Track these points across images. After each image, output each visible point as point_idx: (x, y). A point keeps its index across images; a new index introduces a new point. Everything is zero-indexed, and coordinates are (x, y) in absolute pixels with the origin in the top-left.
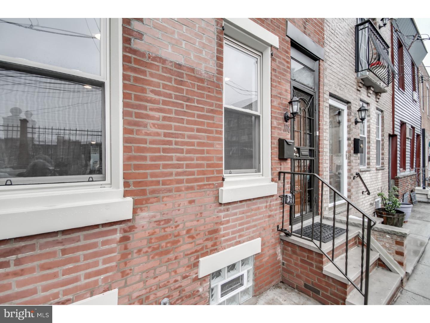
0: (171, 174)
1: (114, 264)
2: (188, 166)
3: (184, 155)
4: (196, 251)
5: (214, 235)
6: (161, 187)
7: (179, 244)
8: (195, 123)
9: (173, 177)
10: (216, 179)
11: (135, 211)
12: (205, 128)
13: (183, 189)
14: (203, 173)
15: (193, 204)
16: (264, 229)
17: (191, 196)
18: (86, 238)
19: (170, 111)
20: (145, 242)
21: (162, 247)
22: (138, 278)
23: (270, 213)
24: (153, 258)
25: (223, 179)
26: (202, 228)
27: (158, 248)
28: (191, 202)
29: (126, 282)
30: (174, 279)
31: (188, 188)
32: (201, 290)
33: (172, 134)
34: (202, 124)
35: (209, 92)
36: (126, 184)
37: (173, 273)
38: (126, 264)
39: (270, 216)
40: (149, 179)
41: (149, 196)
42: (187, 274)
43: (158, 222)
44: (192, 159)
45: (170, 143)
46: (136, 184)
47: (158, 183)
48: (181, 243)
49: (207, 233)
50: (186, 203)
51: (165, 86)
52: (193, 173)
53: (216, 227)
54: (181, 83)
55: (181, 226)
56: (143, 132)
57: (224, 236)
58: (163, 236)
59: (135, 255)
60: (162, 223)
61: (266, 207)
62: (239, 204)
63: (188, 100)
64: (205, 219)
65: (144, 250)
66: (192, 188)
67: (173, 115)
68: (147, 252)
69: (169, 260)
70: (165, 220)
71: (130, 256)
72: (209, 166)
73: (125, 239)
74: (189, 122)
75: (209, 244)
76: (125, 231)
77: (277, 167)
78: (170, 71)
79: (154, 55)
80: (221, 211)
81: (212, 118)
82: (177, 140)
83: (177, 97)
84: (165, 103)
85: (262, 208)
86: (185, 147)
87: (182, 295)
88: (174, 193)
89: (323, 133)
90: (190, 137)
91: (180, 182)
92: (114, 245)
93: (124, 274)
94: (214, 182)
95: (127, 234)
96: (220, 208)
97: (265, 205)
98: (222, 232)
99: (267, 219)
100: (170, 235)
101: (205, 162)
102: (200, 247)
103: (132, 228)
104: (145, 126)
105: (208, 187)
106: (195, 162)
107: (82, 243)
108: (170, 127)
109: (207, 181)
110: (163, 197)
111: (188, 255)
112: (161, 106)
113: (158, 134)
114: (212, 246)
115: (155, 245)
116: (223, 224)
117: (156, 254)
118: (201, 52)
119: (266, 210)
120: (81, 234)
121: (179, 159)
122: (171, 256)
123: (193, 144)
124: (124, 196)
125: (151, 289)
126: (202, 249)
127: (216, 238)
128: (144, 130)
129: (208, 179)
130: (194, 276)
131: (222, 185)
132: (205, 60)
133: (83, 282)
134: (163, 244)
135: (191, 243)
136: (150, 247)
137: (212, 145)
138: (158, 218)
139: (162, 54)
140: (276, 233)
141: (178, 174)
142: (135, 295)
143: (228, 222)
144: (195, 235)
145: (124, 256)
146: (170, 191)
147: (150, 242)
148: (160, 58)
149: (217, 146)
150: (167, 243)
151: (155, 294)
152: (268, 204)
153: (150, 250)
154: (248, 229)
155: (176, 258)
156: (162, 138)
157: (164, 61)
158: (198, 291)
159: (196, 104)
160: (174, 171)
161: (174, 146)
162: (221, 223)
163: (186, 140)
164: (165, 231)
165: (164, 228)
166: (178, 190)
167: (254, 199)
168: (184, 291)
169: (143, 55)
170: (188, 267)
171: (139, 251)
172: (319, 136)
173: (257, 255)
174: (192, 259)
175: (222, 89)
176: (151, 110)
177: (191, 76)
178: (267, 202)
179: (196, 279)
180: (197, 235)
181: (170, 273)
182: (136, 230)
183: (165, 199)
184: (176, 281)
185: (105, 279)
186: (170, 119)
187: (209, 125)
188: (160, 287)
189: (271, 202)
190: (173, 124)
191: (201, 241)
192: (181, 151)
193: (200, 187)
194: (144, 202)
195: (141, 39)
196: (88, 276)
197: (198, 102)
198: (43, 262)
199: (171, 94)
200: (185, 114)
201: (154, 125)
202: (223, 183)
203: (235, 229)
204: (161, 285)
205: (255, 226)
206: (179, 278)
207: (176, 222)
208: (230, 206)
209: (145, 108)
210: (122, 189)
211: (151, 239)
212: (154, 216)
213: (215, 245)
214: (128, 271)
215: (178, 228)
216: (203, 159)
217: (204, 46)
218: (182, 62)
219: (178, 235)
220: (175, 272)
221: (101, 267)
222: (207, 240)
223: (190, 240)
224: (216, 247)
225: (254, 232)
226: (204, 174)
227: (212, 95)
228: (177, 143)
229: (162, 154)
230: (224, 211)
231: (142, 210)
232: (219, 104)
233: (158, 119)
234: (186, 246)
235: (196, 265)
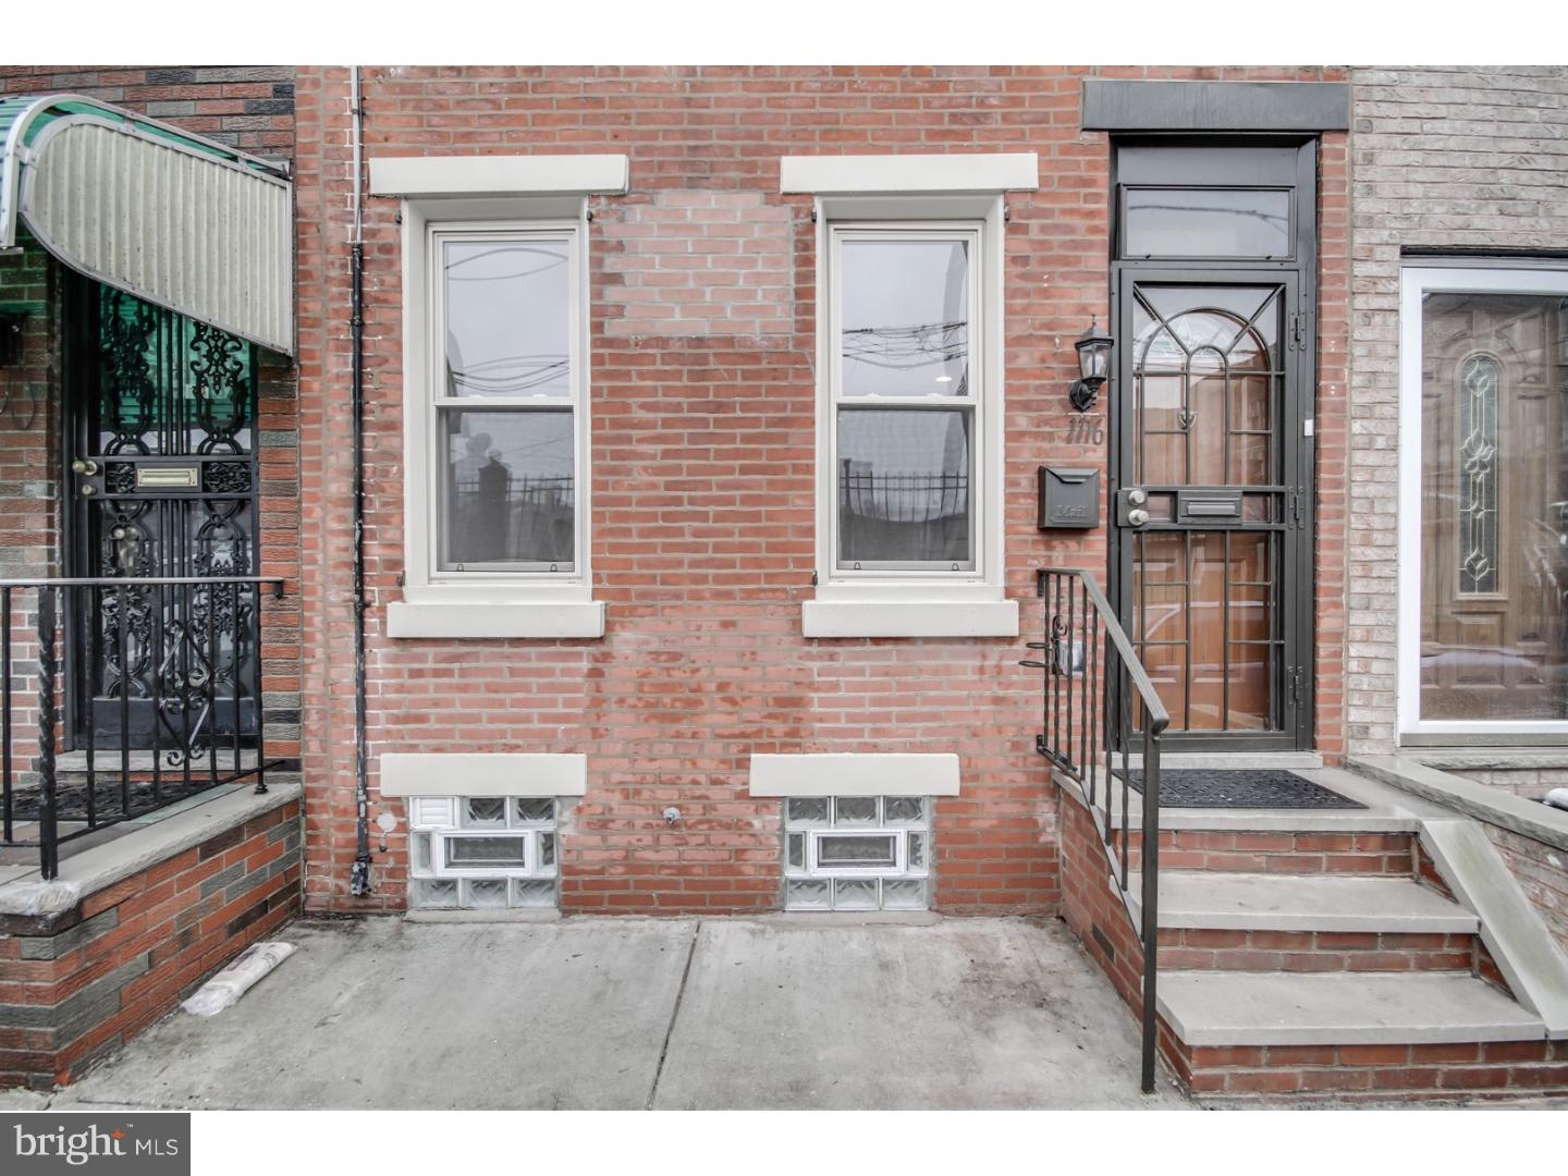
0: (680, 563)
1: (579, 711)
2: (717, 548)
3: (711, 524)
4: (743, 735)
5: (793, 711)
6: (658, 587)
7: (700, 709)
8: (737, 454)
9: (685, 570)
10: (796, 578)
11: (609, 626)
12: (764, 461)
13: (707, 595)
14: (758, 563)
15: (731, 632)
16: (975, 735)
17: (726, 611)
18: (541, 657)
19: (678, 439)
20: (631, 688)
21: (664, 706)
22: (619, 748)
23: (1001, 693)
24: (646, 720)
25: (814, 581)
26: (757, 687)
27: (656, 704)
28: (727, 625)
29: (599, 749)
30: (691, 777)
31: (718, 595)
32: (757, 824)
33: (683, 482)
34: (757, 454)
35: (774, 379)
36: (597, 578)
37: (688, 765)
38: (599, 717)
39: (997, 700)
40: (636, 571)
41: (634, 602)
42: (722, 777)
43: (656, 655)
44: (730, 534)
45: (678, 501)
46: (613, 578)
47: (652, 579)
48: (706, 706)
49: (771, 702)
50: (715, 626)
51: (667, 391)
52: (731, 564)
53: (796, 693)
54: (704, 375)
55: (704, 672)
56: (626, 483)
57: (821, 720)
58: (666, 684)
59: (615, 707)
60: (663, 658)
61: (981, 670)
62: (870, 648)
63: (720, 407)
64: (764, 668)
65: (631, 701)
66: (729, 595)
67: (685, 445)
68: (634, 706)
69: (678, 735)
70: (668, 653)
71: (605, 705)
72: (771, 548)
73: (596, 673)
74: (719, 455)
75: (779, 728)
76: (596, 660)
77: (1028, 556)
78: (678, 358)
79: (645, 337)
80: (810, 657)
81: (784, 438)
82: (693, 493)
83: (692, 408)
84: (666, 423)
85: (963, 671)
86: (712, 509)
87: (708, 816)
88: (685, 602)
89: (1340, 423)
90: (723, 486)
91: (703, 579)
92: (579, 680)
93: (596, 733)
94: (788, 587)
95: (599, 665)
96: (807, 648)
97: (977, 663)
98: (816, 709)
99: (990, 708)
100: (681, 685)
101: (762, 540)
102: (751, 728)
103: (607, 657)
104: (629, 472)
105: (770, 595)
106: (737, 539)
107: (534, 664)
108: (678, 470)
109: (767, 583)
110: (663, 608)
111: (722, 736)
112: (660, 431)
113: (654, 486)
114: (787, 734)
115: (651, 697)
116: (817, 690)
117: (654, 716)
118: (751, 294)
119: (981, 681)
120: (532, 650)
121: (697, 533)
122: (683, 727)
123: (730, 501)
124: (594, 598)
125: (644, 778)
126: (758, 733)
127: (800, 720)
128: (627, 480)
129: (770, 578)
130: (740, 788)
131: (811, 595)
132: (762, 310)
133: (536, 725)
134: (667, 699)
135: (731, 713)
136: (640, 699)
137: (782, 501)
138: (655, 646)
139: (661, 329)
140: (1032, 759)
141: (694, 564)
142: (616, 777)
143: (835, 687)
144: (738, 699)
145: (596, 703)
146: (678, 596)
147: (641, 691)
148: (658, 339)
149: (798, 502)
150: (675, 700)
151: (652, 791)
152: (990, 663)
153: (640, 704)
154: (902, 718)
155: (694, 735)
156: (662, 493)
157: (663, 342)
158: (750, 824)
159: (739, 414)
160: (687, 556)
161: (686, 508)
162: (813, 687)
163: (715, 492)
164: (669, 676)
165: (668, 669)
166: (696, 596)
167: (928, 640)
168: (715, 810)
169: (625, 343)
170: (723, 762)
171: (621, 701)
172: (1316, 438)
173: (943, 801)
174: (734, 749)
175: (814, 364)
176: (641, 441)
177: (728, 354)
178: (984, 657)
179: (743, 795)
180: (745, 699)
181: (682, 762)
182: (615, 662)
183: (667, 611)
184: (695, 782)
185: (566, 732)
186: (677, 454)
187: (772, 454)
188: (661, 782)
189: (1001, 658)
190: (685, 463)
191: (755, 716)
192: (704, 517)
193: (749, 594)
194: (627, 613)
195: (622, 315)
196: (544, 718)
197: (745, 407)
198: (489, 679)
199: (679, 404)
200: (711, 438)
201: (645, 469)
202: (813, 589)
203: (858, 710)
204: (664, 778)
205: (935, 717)
206: (702, 778)
207: (693, 662)
208: (837, 649)
209: (629, 440)
210: (590, 586)
211: (642, 684)
212: (647, 643)
213: (794, 733)
214: (602, 731)
215: (698, 675)
216: (758, 532)
217: (759, 278)
218: (706, 332)
219: (698, 689)
220: (694, 764)
221: (560, 710)
222: (771, 716)
223: (728, 707)
224: (798, 740)
225: (928, 732)
226: (761, 567)
227: (783, 383)
228: (692, 501)
229: (661, 523)
230: (820, 657)
231: (623, 627)
232: (804, 403)
233: (653, 457)
234: (716, 717)
235: (743, 764)
